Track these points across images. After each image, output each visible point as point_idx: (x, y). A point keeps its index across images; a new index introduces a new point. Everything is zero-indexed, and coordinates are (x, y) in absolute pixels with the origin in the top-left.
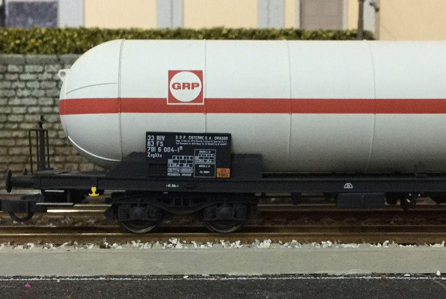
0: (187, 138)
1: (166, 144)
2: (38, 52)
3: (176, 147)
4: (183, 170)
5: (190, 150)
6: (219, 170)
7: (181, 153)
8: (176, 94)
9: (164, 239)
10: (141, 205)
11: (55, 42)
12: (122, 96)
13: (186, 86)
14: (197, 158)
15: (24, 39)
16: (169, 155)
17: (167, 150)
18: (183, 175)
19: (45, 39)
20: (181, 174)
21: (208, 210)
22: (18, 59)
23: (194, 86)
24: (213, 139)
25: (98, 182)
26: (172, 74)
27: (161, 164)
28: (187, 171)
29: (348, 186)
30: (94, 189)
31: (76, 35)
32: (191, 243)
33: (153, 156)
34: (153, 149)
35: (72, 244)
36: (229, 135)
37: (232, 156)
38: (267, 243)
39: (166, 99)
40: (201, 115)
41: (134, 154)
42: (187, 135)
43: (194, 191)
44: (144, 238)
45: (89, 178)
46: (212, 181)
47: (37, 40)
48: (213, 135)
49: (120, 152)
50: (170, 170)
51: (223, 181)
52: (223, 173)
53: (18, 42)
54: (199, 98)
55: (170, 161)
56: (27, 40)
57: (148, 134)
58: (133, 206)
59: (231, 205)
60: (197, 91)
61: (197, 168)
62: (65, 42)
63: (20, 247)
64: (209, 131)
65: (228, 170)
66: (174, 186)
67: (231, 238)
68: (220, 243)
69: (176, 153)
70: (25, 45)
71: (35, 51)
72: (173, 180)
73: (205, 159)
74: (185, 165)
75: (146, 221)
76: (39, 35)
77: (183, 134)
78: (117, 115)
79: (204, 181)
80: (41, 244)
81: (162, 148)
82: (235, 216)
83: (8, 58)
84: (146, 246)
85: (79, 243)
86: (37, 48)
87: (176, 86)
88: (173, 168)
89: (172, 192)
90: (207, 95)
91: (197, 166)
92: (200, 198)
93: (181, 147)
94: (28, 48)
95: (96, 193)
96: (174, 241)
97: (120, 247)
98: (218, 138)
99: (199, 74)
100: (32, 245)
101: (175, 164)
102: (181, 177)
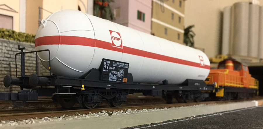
1: (110, 65)
5: (117, 69)
7: (114, 70)
12: (96, 39)
13: (116, 38)
14: (118, 73)
16: (110, 71)
17: (110, 68)
18: (114, 80)
20: (113, 80)
23: (119, 39)
25: (85, 82)
26: (110, 31)
27: (107, 75)
28: (115, 79)
29: (154, 87)
33: (105, 71)
34: (105, 67)
36: (128, 64)
39: (111, 43)
42: (117, 62)
43: (116, 88)
46: (121, 83)
50: (110, 78)
51: (124, 83)
52: (125, 80)
54: (121, 45)
55: (110, 73)
57: (103, 60)
58: (93, 95)
60: (120, 42)
61: (118, 78)
66: (110, 85)
69: (112, 70)
72: (110, 83)
73: (121, 74)
74: (114, 76)
79: (119, 84)
81: (108, 67)
87: (113, 38)
88: (112, 78)
90: (123, 44)
91: (118, 76)
93: (114, 67)
95: (84, 88)
98: (125, 64)
99: (119, 34)
101: (111, 75)
102: (113, 81)
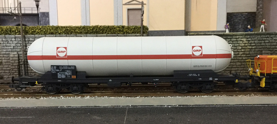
0: (63, 67)
1: (57, 69)
2: (39, 34)
3: (60, 70)
4: (62, 76)
5: (64, 70)
6: (73, 76)
7: (61, 71)
8: (59, 54)
9: (59, 96)
10: (51, 86)
11: (44, 30)
12: (43, 55)
13: (62, 52)
14: (66, 73)
15: (34, 30)
16: (58, 72)
17: (57, 70)
19: (41, 30)
21: (71, 88)
22: (32, 36)
23: (64, 52)
24: (70, 67)
25: (38, 80)
26: (58, 48)
27: (55, 75)
28: (63, 77)
29: (110, 80)
30: (37, 82)
31: (51, 28)
32: (66, 97)
33: (53, 72)
34: (53, 70)
35: (32, 97)
36: (75, 66)
37: (77, 72)
38: (88, 97)
39: (56, 56)
40: (66, 61)
41: (48, 72)
42: (63, 66)
43: (66, 82)
44: (53, 96)
45: (35, 79)
46: (71, 79)
47: (39, 30)
48: (70, 66)
49: (44, 71)
50: (58, 76)
51: (74, 79)
52: (74, 77)
53: (33, 31)
54: (66, 55)
55: (58, 74)
56: (35, 30)
57: (51, 66)
58: (49, 86)
59: (77, 86)
60: (65, 53)
61: (66, 76)
62: (48, 31)
63: (17, 98)
64: (69, 65)
65: (75, 76)
66: (60, 81)
67: (78, 96)
68: (75, 97)
69: (60, 71)
70: (35, 32)
71: (38, 34)
72: (60, 79)
73: (68, 73)
75: (52, 91)
76: (39, 28)
77: (61, 66)
78: (42, 60)
79: (69, 79)
80: (23, 97)
81: (56, 70)
82: (78, 89)
83: (29, 36)
84: (53, 98)
85: (34, 97)
86: (39, 32)
87: (59, 52)
88: (59, 76)
89: (60, 83)
90: (68, 54)
91: (66, 75)
92: (68, 84)
94: (36, 33)
95: (37, 83)
96: (62, 96)
97: (46, 98)
98: (72, 67)
99: (66, 48)
100: (20, 98)
101: (60, 75)
102: (62, 78)
